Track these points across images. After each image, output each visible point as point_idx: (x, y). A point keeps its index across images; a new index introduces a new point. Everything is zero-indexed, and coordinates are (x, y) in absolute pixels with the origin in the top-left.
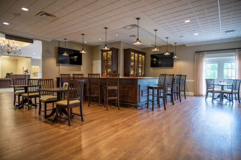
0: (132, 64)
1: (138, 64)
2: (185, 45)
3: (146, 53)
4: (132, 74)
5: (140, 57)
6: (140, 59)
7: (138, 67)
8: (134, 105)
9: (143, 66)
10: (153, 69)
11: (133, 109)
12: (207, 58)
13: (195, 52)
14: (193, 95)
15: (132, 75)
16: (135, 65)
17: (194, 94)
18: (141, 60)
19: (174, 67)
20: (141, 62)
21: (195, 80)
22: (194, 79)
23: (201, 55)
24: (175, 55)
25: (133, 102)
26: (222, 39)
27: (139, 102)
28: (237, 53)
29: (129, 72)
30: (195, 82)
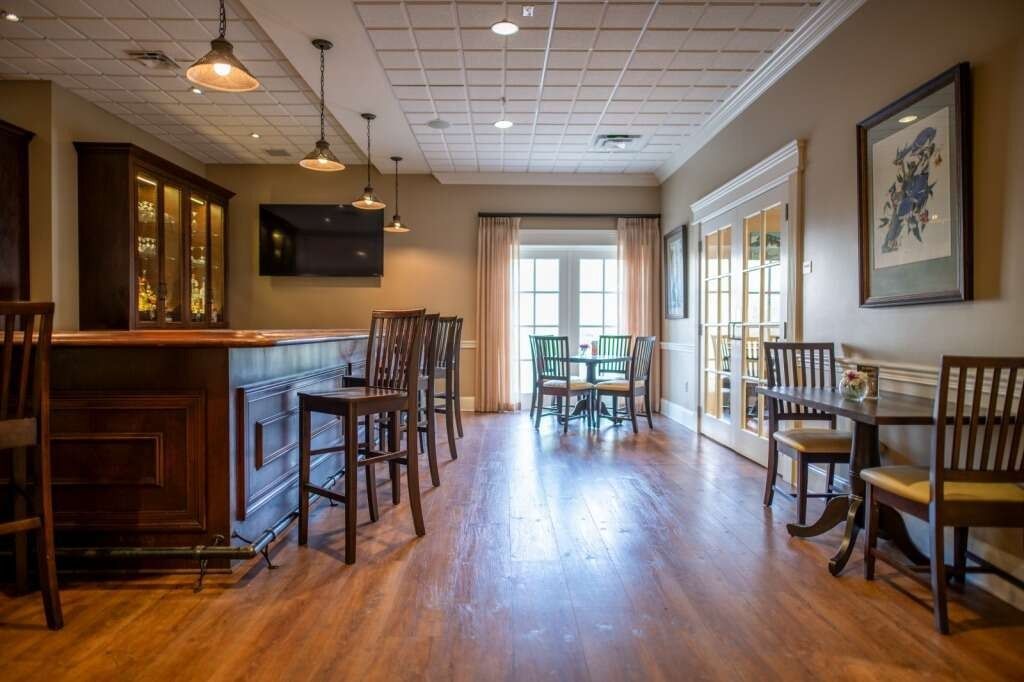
0: (146, 246)
1: (185, 253)
2: (436, 175)
3: (232, 194)
4: (148, 312)
5: (194, 214)
6: (194, 221)
7: (186, 270)
8: (199, 550)
9: (216, 267)
10: (273, 284)
11: (192, 579)
12: (523, 243)
13: (476, 214)
14: (473, 410)
15: (144, 316)
16: (167, 257)
17: (478, 403)
18: (204, 230)
19: (383, 280)
20: (204, 240)
21: (477, 341)
22: (475, 339)
23: (500, 230)
24: (396, 218)
25: (193, 524)
26: (575, 173)
27: (241, 516)
28: (624, 233)
29: (124, 297)
30: (480, 351)
